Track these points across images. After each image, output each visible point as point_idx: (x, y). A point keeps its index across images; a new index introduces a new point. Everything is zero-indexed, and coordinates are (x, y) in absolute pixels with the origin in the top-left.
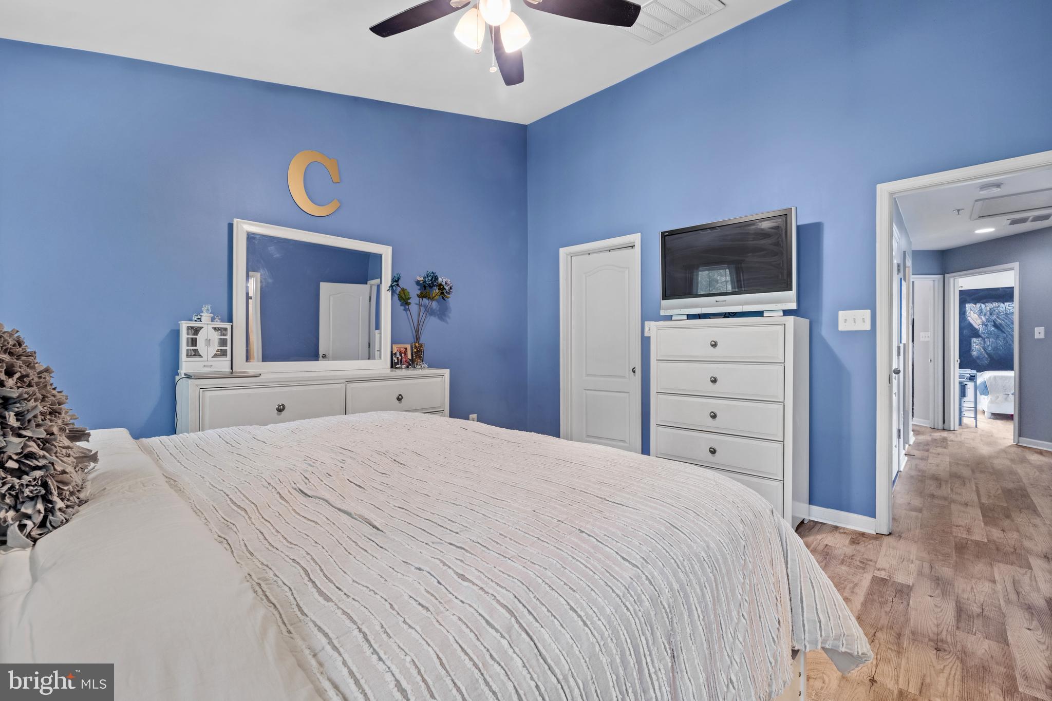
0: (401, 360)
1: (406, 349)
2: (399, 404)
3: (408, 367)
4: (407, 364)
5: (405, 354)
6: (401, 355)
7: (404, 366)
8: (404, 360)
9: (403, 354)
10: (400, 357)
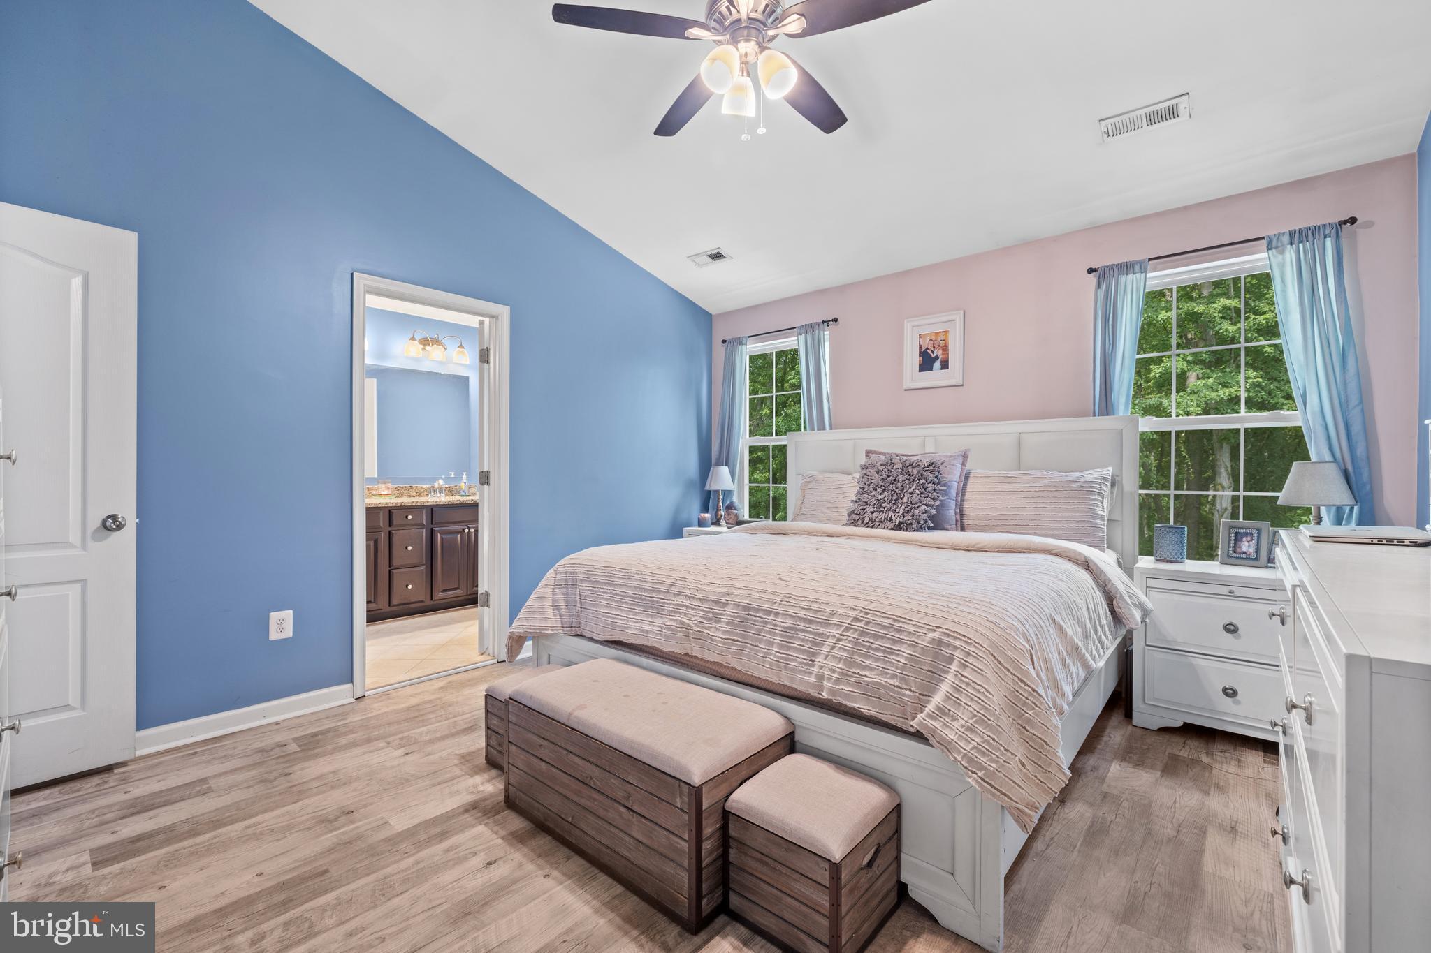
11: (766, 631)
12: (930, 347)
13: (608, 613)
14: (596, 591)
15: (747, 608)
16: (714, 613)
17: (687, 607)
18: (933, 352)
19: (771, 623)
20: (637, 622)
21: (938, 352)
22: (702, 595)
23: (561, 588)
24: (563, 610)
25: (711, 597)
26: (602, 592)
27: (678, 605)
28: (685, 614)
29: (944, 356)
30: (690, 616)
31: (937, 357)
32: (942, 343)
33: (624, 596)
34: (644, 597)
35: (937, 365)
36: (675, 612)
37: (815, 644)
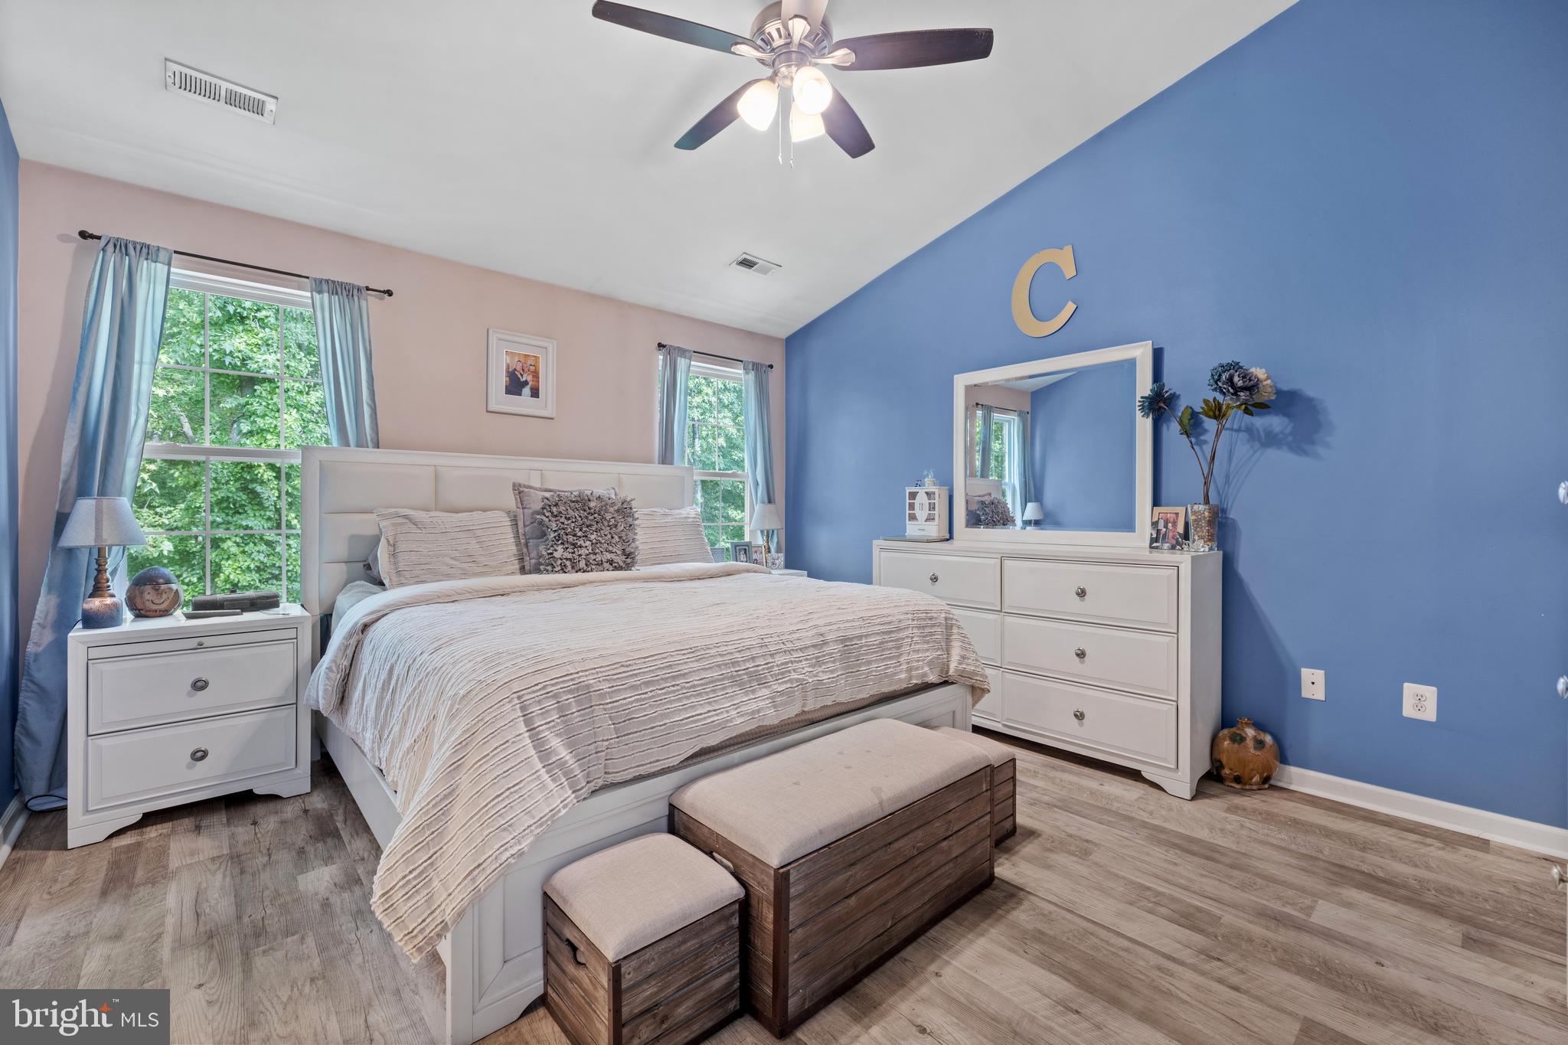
0: (1165, 535)
1: (1177, 514)
2: (1081, 603)
3: (1173, 547)
4: (1174, 542)
5: (1175, 524)
6: (1166, 526)
7: (1166, 546)
8: (1171, 534)
9: (1170, 525)
10: (1164, 530)
11: (863, 655)
12: (519, 368)
13: (692, 716)
14: (650, 698)
15: (844, 640)
16: (817, 658)
17: (792, 662)
18: (522, 375)
19: (866, 646)
20: (739, 707)
21: (529, 378)
22: (799, 644)
23: (554, 727)
24: (571, 762)
25: (809, 643)
26: (665, 694)
27: (782, 664)
28: (794, 670)
29: (534, 383)
30: (799, 670)
31: (526, 383)
32: (532, 368)
33: (706, 684)
34: (735, 673)
35: (526, 391)
36: (782, 674)
37: (898, 648)
